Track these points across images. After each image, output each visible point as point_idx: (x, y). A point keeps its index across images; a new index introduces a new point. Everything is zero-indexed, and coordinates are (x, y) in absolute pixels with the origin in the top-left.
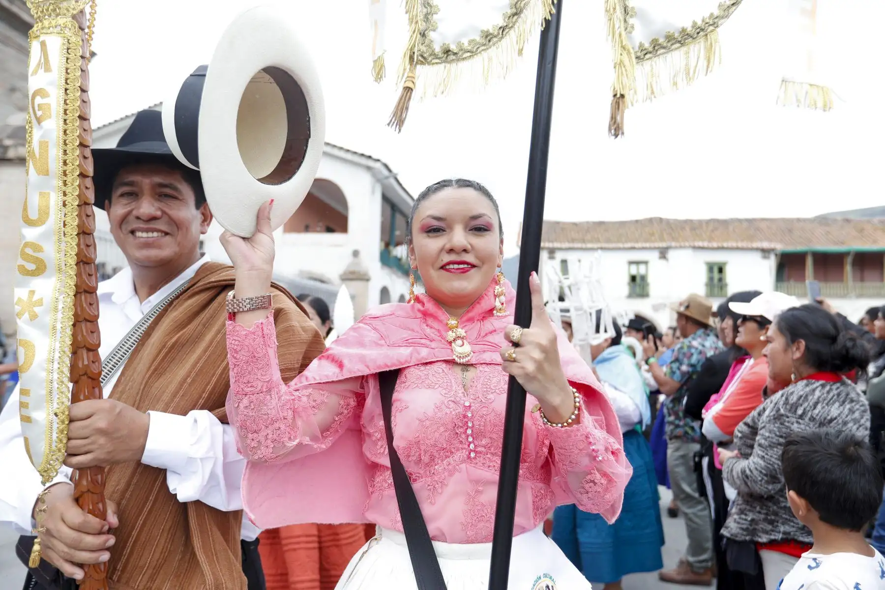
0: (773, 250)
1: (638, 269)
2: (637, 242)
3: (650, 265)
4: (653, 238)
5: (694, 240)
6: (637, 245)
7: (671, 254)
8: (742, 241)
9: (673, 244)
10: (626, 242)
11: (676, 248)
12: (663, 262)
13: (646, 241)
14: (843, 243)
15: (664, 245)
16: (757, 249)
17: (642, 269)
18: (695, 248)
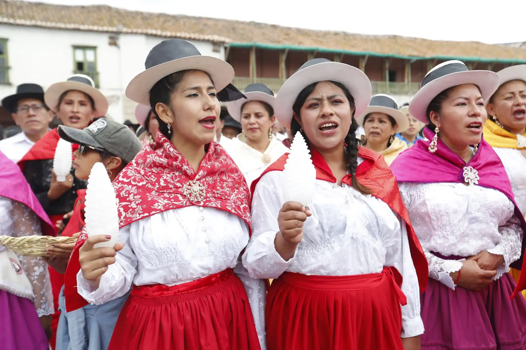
0: (223, 43)
1: (85, 55)
2: (83, 24)
3: (99, 50)
4: (102, 23)
5: (147, 28)
6: (82, 27)
7: (123, 40)
8: (194, 33)
9: (125, 30)
10: (70, 23)
11: (127, 33)
12: (114, 48)
13: (93, 24)
14: (278, 42)
15: (114, 29)
16: (208, 41)
17: (90, 56)
18: (147, 35)
